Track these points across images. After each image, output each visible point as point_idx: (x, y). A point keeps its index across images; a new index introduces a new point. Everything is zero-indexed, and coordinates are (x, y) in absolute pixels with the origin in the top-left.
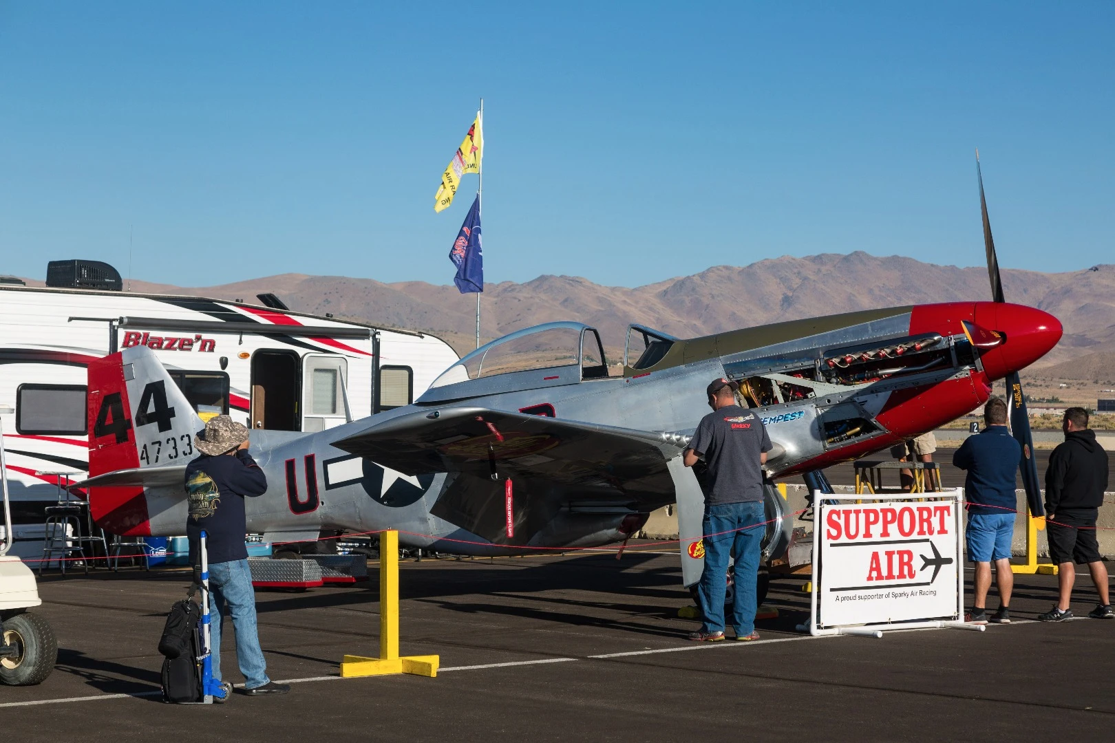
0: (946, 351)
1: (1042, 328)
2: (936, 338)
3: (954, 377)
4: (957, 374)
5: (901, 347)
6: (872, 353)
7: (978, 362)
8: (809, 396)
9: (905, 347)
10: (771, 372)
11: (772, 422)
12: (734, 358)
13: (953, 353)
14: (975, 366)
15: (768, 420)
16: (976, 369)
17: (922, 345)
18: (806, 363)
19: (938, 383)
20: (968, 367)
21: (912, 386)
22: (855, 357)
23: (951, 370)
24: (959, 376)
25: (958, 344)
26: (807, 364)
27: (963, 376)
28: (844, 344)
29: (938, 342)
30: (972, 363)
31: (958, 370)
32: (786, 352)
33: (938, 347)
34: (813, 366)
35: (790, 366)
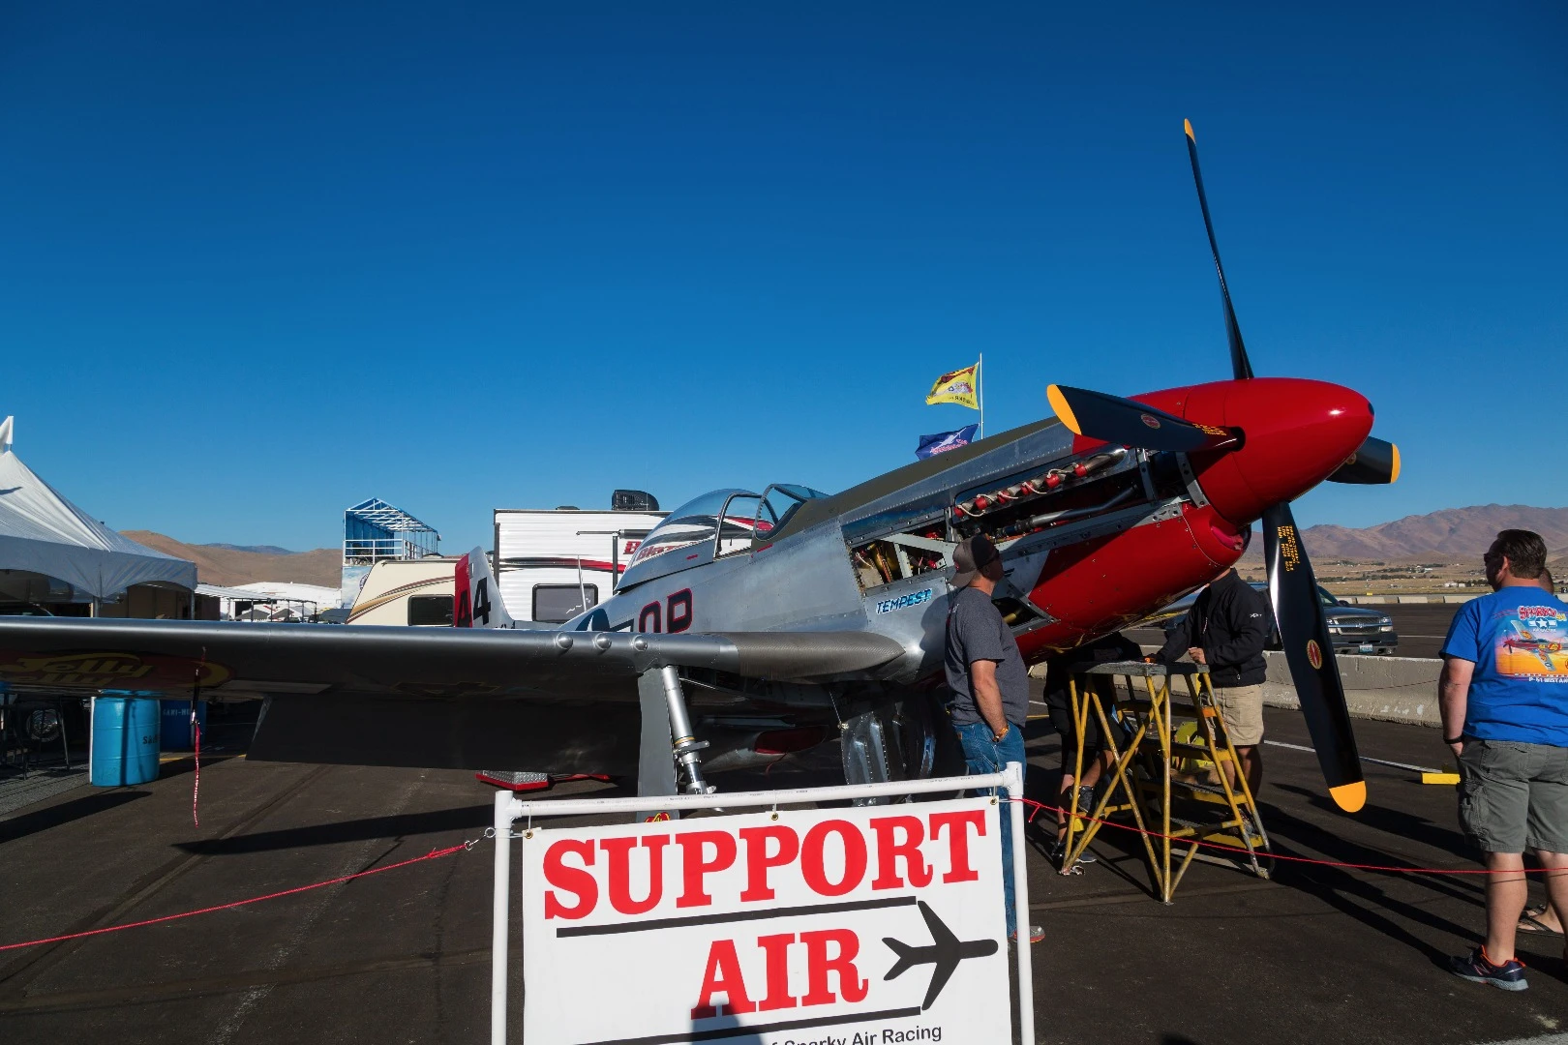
0: (1133, 475)
1: (1335, 412)
2: (1117, 451)
3: (1149, 520)
4: (1156, 514)
5: (1054, 473)
6: (1014, 490)
7: (1195, 488)
8: (939, 566)
9: (1062, 474)
10: (893, 532)
11: (894, 607)
12: (853, 516)
13: (1145, 476)
14: (1190, 497)
15: (890, 604)
16: (1192, 500)
17: (1088, 467)
18: (933, 515)
19: (1123, 532)
20: (1178, 500)
21: (1080, 539)
22: (992, 498)
23: (1147, 507)
24: (1159, 517)
25: (1156, 458)
27: (1167, 517)
28: (982, 479)
29: (1121, 457)
30: (1184, 493)
31: (1156, 505)
32: (910, 501)
33: (1117, 469)
34: (942, 519)
35: (914, 521)
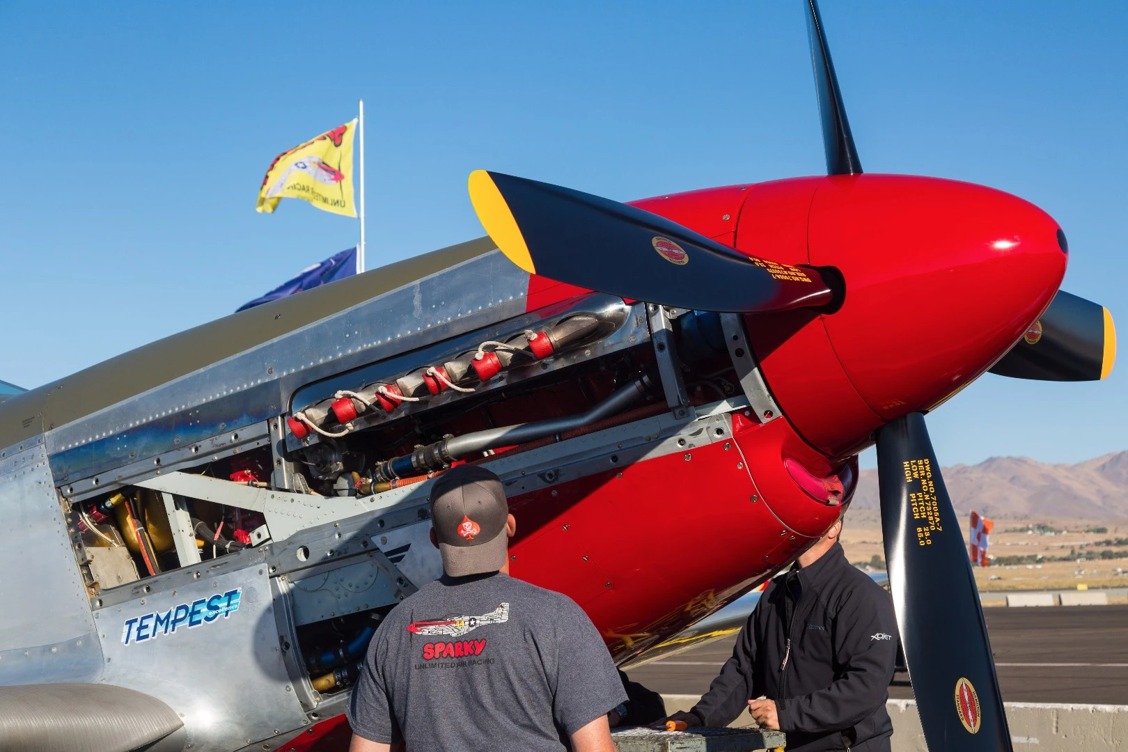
0: (640, 357)
1: (1003, 245)
2: (611, 309)
3: (670, 446)
4: (684, 433)
5: (491, 350)
6: (411, 382)
7: (754, 384)
8: (255, 540)
9: (505, 352)
10: (160, 468)
11: (161, 629)
12: (75, 433)
13: (664, 359)
14: (747, 402)
15: (151, 623)
16: (750, 408)
17: (556, 337)
18: (247, 432)
19: (622, 469)
20: (725, 407)
21: (540, 485)
22: (366, 398)
23: (665, 420)
24: (689, 440)
25: (685, 324)
26: (247, 435)
27: (703, 440)
28: (346, 358)
29: (617, 322)
30: (735, 392)
31: (683, 416)
32: (196, 404)
33: (611, 344)
34: (263, 442)
35: (206, 445)
